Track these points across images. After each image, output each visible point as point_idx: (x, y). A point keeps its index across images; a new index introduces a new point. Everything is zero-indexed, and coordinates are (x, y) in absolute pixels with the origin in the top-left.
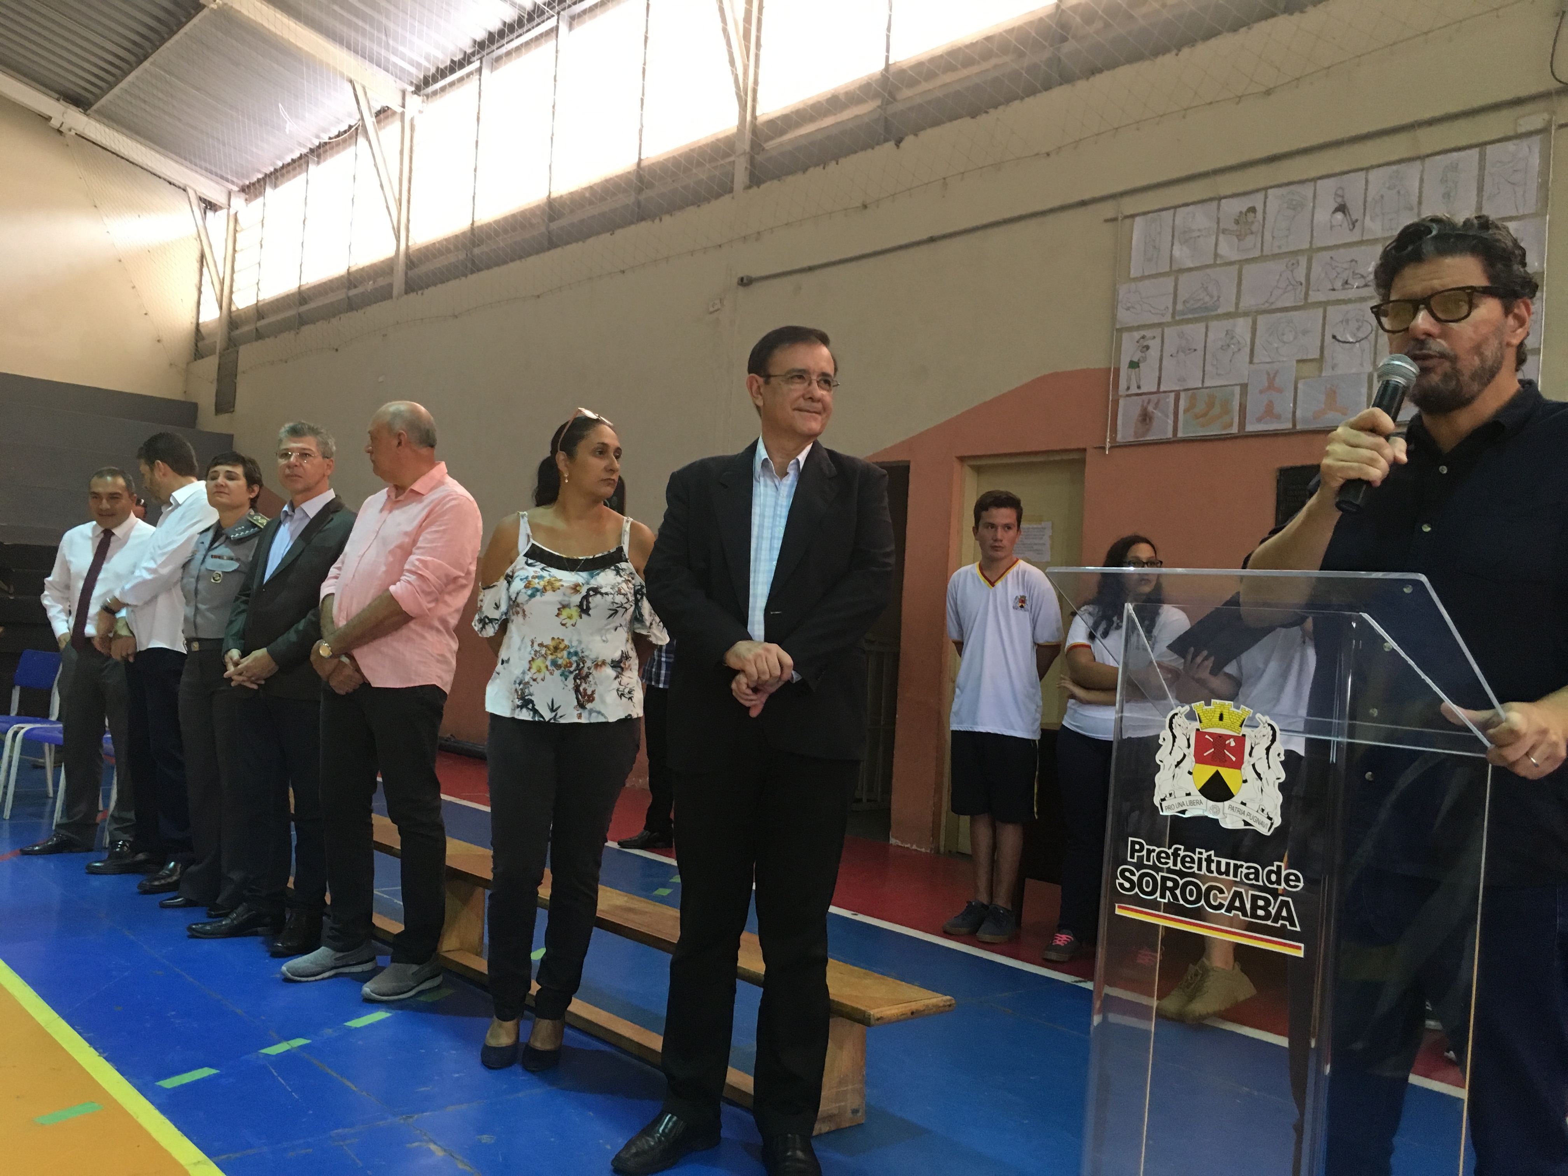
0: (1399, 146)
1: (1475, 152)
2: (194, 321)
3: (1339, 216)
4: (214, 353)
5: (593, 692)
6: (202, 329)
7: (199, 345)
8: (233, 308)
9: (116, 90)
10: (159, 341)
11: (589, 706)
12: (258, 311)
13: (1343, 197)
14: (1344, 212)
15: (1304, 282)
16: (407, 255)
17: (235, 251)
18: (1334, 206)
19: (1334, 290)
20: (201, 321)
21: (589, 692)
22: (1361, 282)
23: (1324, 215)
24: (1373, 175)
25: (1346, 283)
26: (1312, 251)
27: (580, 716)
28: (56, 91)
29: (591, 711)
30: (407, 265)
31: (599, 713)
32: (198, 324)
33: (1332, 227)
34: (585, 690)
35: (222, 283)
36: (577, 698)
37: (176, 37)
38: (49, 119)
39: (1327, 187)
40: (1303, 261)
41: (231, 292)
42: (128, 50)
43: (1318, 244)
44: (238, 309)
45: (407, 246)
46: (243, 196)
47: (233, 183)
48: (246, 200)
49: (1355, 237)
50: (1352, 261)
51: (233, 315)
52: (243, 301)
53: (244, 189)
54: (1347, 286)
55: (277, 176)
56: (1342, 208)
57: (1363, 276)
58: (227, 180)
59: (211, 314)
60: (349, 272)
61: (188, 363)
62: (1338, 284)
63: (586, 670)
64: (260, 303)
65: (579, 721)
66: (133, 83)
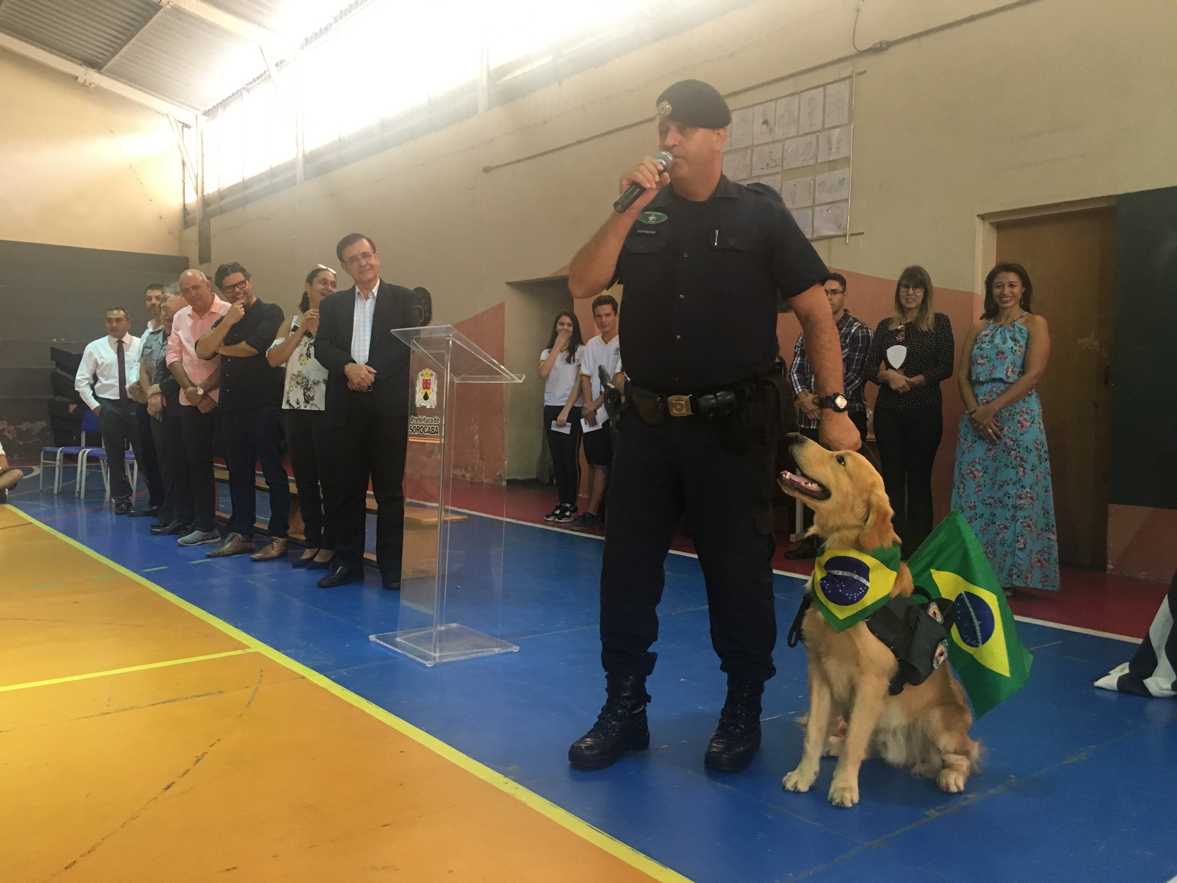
0: (788, 87)
1: (821, 90)
2: (182, 202)
3: (765, 125)
4: (196, 224)
5: (313, 396)
6: (188, 208)
7: (187, 218)
8: (205, 193)
9: (117, 57)
10: (160, 218)
11: (311, 402)
12: (220, 195)
13: (766, 115)
14: (767, 125)
15: (749, 164)
16: (304, 156)
17: (203, 155)
18: (762, 121)
19: (763, 169)
20: (186, 203)
21: (311, 396)
22: (774, 164)
23: (758, 126)
24: (779, 102)
25: (768, 165)
26: (753, 147)
27: (305, 407)
28: (80, 60)
29: (312, 405)
30: (304, 162)
31: (316, 406)
32: (184, 205)
33: (761, 133)
34: (309, 395)
35: (197, 177)
36: (305, 398)
37: (149, 24)
38: (77, 78)
39: (759, 109)
40: (749, 152)
41: (203, 183)
42: (120, 33)
43: (756, 142)
44: (208, 194)
45: (304, 151)
46: (205, 117)
47: (198, 110)
48: (208, 120)
49: (769, 139)
50: (770, 152)
51: (205, 198)
52: (210, 189)
53: (205, 113)
54: (768, 167)
55: (224, 103)
56: (766, 122)
57: (775, 161)
58: (195, 108)
59: (192, 199)
60: (271, 168)
61: (180, 231)
62: (764, 166)
63: (309, 386)
64: (221, 190)
65: (305, 409)
66: (127, 53)
